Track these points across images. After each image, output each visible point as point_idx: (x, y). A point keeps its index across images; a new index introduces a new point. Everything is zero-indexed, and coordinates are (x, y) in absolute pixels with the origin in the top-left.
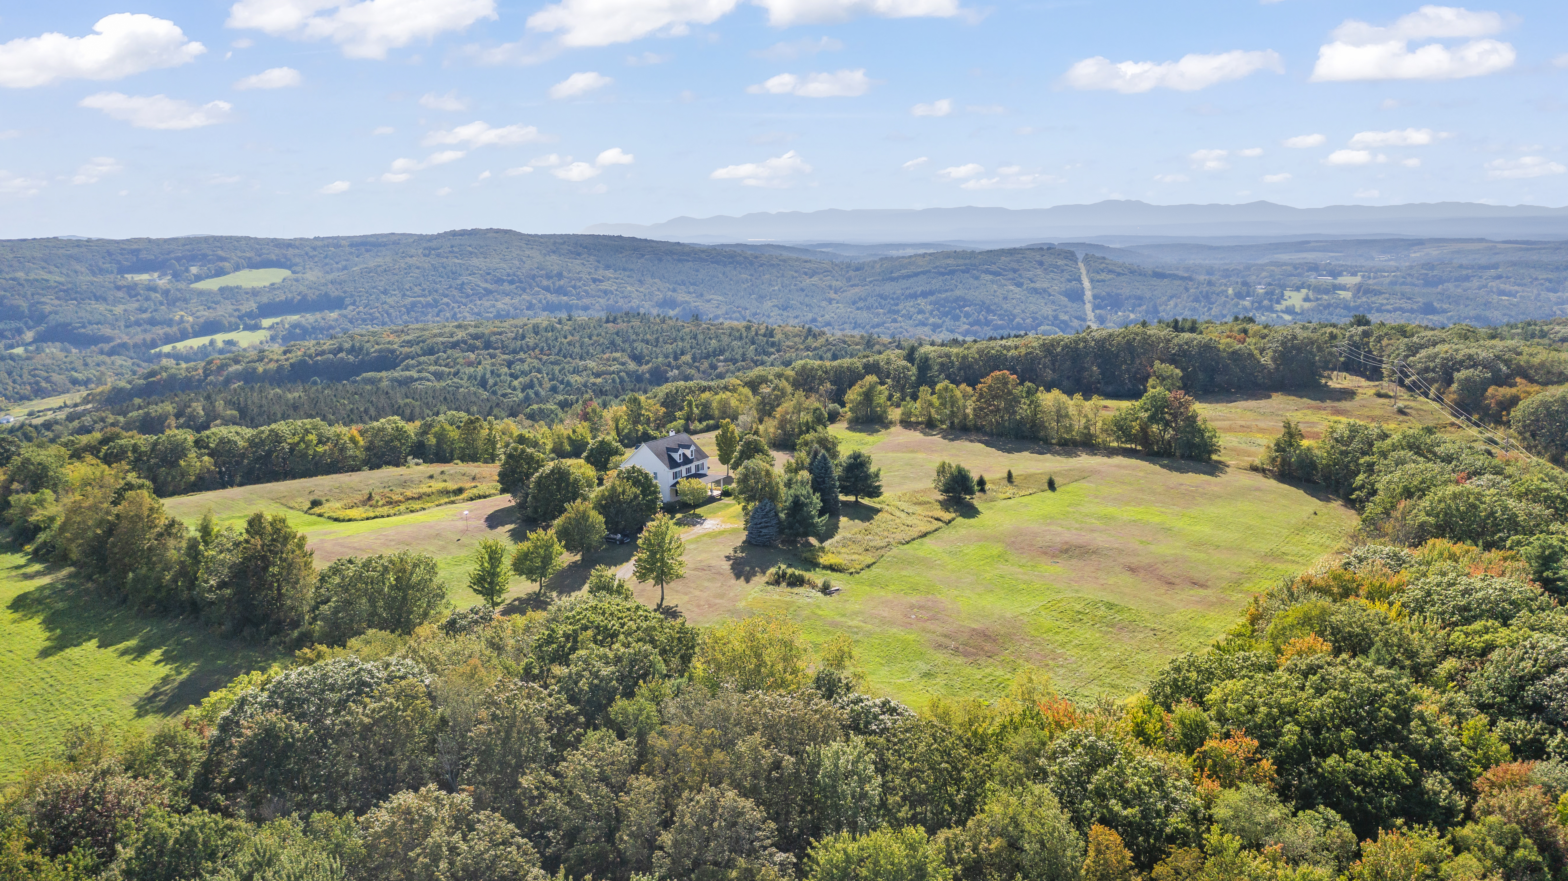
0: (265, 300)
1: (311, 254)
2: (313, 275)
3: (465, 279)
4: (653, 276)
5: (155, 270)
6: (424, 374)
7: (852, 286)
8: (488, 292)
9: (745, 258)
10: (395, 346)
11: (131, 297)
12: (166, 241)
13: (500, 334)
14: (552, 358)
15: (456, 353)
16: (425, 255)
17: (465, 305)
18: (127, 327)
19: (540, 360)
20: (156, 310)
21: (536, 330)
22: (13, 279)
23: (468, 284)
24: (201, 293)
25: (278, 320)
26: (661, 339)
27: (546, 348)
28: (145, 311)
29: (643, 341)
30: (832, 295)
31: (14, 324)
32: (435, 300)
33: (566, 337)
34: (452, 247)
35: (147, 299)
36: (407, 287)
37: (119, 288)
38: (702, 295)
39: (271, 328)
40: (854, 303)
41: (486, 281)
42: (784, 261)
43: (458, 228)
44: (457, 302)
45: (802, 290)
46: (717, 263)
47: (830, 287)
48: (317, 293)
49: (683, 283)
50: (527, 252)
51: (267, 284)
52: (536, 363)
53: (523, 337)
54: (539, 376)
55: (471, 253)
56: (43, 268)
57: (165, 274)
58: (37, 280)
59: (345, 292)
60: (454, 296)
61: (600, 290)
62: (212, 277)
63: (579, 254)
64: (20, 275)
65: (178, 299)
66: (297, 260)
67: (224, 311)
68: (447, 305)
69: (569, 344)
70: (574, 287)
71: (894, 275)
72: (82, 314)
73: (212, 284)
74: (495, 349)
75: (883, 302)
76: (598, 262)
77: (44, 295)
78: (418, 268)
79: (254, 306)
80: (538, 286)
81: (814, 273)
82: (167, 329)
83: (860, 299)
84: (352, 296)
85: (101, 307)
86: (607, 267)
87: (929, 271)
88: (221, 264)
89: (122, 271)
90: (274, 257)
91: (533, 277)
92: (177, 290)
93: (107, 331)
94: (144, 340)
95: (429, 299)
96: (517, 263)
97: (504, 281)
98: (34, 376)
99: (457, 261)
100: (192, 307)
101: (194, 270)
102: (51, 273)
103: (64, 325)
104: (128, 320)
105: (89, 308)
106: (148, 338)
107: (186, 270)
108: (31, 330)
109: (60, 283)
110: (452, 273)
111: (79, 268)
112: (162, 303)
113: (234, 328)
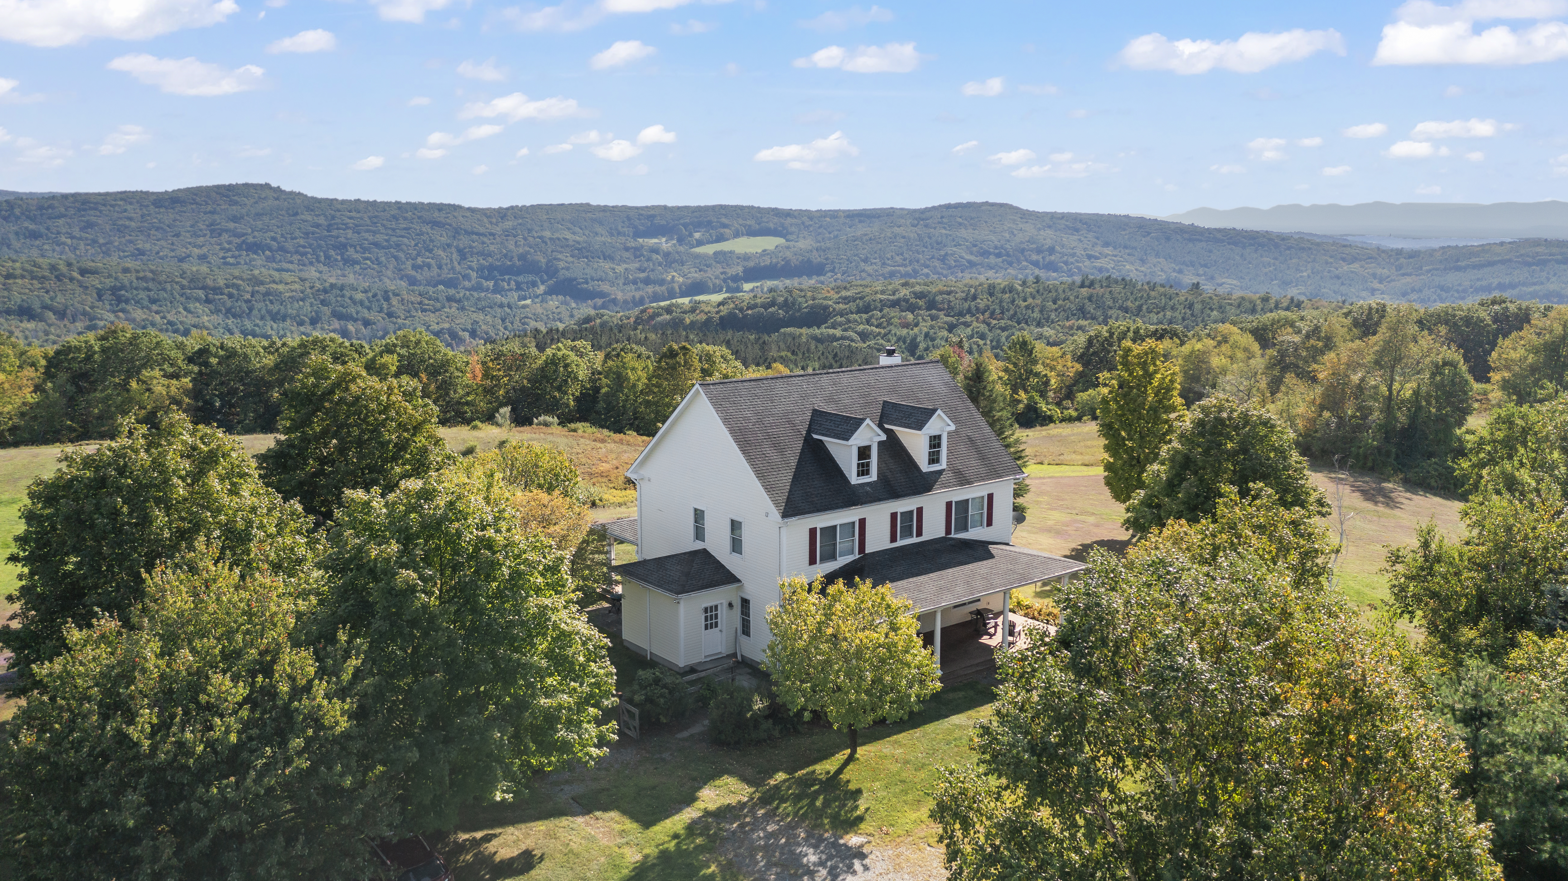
0: (751, 264)
1: (807, 223)
2: (805, 243)
3: (949, 250)
4: (1157, 255)
5: (664, 236)
6: (850, 333)
7: (1403, 275)
8: (972, 264)
9: (1270, 239)
10: (830, 303)
11: (636, 257)
12: (679, 208)
13: (949, 293)
14: (1003, 323)
15: (894, 313)
16: (913, 226)
18: (624, 284)
19: (988, 324)
20: (653, 270)
21: (991, 291)
22: (540, 237)
23: (952, 255)
24: (698, 256)
25: (758, 284)
26: (1145, 307)
27: (998, 311)
28: (644, 271)
29: (1120, 308)
30: (1376, 285)
31: (531, 278)
32: (914, 270)
33: (1025, 300)
34: (942, 217)
35: (649, 260)
36: (889, 256)
37: (627, 249)
38: (1212, 278)
39: (752, 290)
40: (1404, 294)
41: (971, 253)
42: (1318, 244)
43: (953, 201)
44: (939, 274)
45: (1338, 277)
46: (1236, 244)
47: (1374, 276)
48: (801, 258)
49: (1192, 264)
50: (1021, 226)
51: (759, 251)
52: (983, 328)
53: (974, 298)
54: (981, 342)
55: (960, 224)
56: (569, 229)
57: (672, 239)
58: (559, 239)
59: (827, 259)
60: (935, 267)
61: (1095, 267)
62: (712, 243)
63: (1077, 230)
64: (547, 234)
65: (675, 261)
66: (793, 229)
67: (712, 274)
69: (1027, 307)
70: (1066, 263)
71: (1463, 264)
72: (588, 271)
73: (709, 249)
74: (940, 310)
75: (1444, 295)
76: (1098, 238)
77: (561, 252)
78: (904, 237)
79: (740, 269)
80: (1026, 260)
81: (1355, 259)
82: (658, 288)
83: (1413, 290)
84: (833, 262)
85: (607, 265)
86: (1106, 244)
87: (1510, 260)
88: (722, 230)
89: (637, 234)
90: (772, 225)
91: (1023, 251)
92: (677, 252)
93: (605, 287)
94: (634, 297)
95: (909, 269)
96: (1007, 235)
97: (990, 253)
98: (523, 324)
99: (944, 231)
100: (685, 269)
101: (697, 235)
102: (574, 233)
103: (571, 280)
104: (626, 278)
105: (595, 266)
106: (638, 295)
107: (691, 235)
108: (543, 283)
109: (578, 243)
110: (938, 243)
111: (599, 229)
112: (660, 264)
113: (717, 290)
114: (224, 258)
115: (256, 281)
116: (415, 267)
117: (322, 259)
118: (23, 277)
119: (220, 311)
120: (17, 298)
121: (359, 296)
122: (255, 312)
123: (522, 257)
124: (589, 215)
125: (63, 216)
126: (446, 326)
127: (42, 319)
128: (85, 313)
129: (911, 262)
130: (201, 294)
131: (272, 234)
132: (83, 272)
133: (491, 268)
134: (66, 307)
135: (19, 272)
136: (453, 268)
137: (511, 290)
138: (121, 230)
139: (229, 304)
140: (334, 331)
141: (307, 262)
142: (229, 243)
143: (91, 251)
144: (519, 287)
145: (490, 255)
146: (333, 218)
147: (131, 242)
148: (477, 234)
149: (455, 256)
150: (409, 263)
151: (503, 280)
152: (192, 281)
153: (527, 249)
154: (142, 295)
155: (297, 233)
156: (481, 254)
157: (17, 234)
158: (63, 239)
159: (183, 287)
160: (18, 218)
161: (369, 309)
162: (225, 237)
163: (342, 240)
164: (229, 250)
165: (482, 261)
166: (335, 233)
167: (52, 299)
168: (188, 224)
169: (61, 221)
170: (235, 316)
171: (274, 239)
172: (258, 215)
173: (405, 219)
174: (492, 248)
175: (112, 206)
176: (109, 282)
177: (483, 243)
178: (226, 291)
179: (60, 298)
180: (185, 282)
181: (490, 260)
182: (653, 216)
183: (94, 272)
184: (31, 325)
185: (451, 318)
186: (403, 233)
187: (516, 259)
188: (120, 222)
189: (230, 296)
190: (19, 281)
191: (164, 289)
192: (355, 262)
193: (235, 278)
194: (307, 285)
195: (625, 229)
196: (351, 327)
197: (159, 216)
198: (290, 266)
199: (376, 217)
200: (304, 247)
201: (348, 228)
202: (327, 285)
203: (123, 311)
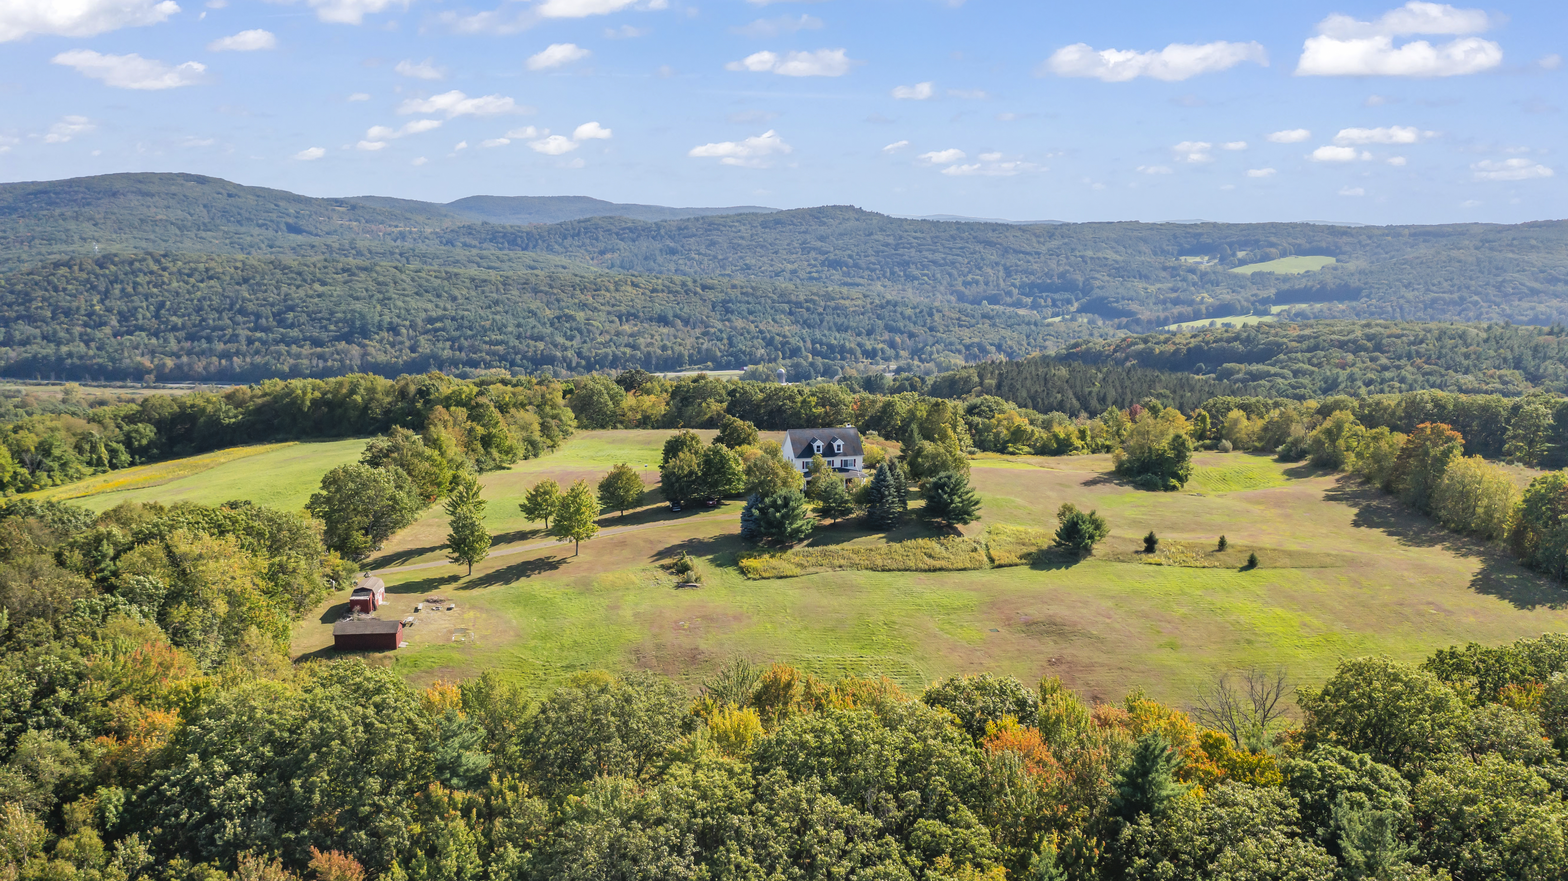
0: (1287, 286)
1: (1364, 243)
2: (1353, 265)
3: (1510, 276)
5: (1206, 255)
6: (1286, 372)
8: (1534, 292)
11: (1172, 277)
12: (1229, 226)
15: (1336, 353)
17: (1498, 305)
18: (1152, 304)
20: (1185, 291)
22: (1081, 257)
23: (1511, 281)
24: (1236, 276)
25: (1289, 307)
28: (1176, 291)
31: (1067, 295)
35: (1184, 279)
36: (1436, 281)
37: (1165, 269)
39: (1278, 315)
41: (1536, 280)
43: (1541, 219)
44: (1490, 301)
48: (1338, 281)
51: (1302, 271)
55: (1533, 247)
56: (1112, 248)
57: (1215, 258)
58: (1100, 258)
59: (1368, 283)
62: (1256, 262)
64: (1089, 253)
65: (1210, 281)
66: (1347, 248)
67: (1241, 297)
68: (1476, 303)
72: (1121, 290)
73: (1247, 270)
77: (1098, 272)
78: (1459, 261)
79: (1274, 291)
82: (1184, 309)
84: (1373, 287)
85: (1140, 285)
88: (1268, 250)
89: (1180, 253)
90: (1324, 244)
92: (1215, 272)
93: (1134, 307)
94: (1160, 317)
97: (1559, 280)
99: (1511, 255)
100: (1218, 290)
101: (1241, 254)
102: (1116, 252)
103: (1102, 299)
104: (1157, 297)
105: (1129, 285)
106: (1162, 315)
107: (1234, 255)
108: (1077, 300)
109: (1116, 262)
110: (1497, 269)
111: (1143, 248)
112: (1194, 284)
113: (1244, 312)
114: (810, 273)
115: (829, 297)
116: (966, 284)
117: (888, 274)
118: (663, 291)
119: (798, 322)
120: (658, 308)
121: (909, 312)
122: (825, 323)
123: (1062, 276)
124: (1136, 233)
125: (694, 235)
126: (976, 340)
127: (673, 326)
128: (702, 322)
129: (1459, 289)
130: (786, 307)
131: (849, 252)
132: (704, 287)
133: (1032, 286)
134: (690, 317)
135: (660, 287)
136: (998, 285)
137: (1047, 306)
138: (735, 247)
139: (806, 315)
140: (883, 342)
141: (875, 277)
142: (815, 259)
143: (712, 265)
144: (1054, 305)
145: (1032, 273)
146: (901, 238)
147: (741, 258)
148: (1023, 253)
149: (1002, 274)
150: (960, 280)
151: (1041, 297)
152: (781, 296)
153: (1068, 268)
154: (744, 307)
155: (870, 252)
156: (1026, 272)
157: (661, 250)
158: (693, 255)
159: (774, 301)
160: (662, 237)
161: (915, 323)
162: (813, 254)
163: (906, 258)
164: (815, 266)
165: (1025, 279)
166: (901, 251)
167: (681, 309)
168: (785, 243)
169: (692, 240)
170: (809, 327)
171: (850, 256)
172: (841, 235)
173: (962, 239)
174: (1035, 266)
175: (731, 227)
176: (721, 296)
177: (1029, 262)
178: (805, 305)
179: (686, 309)
180: (775, 297)
181: (1032, 278)
182: (1200, 235)
183: (711, 288)
184: (665, 330)
185: (984, 334)
186: (958, 252)
187: (1055, 279)
188: (735, 241)
189: (808, 309)
190: (660, 295)
191: (760, 303)
192: (915, 278)
193: (813, 294)
194: (869, 300)
195: (1170, 248)
196: (898, 339)
197: (764, 236)
198: (861, 281)
199: (937, 237)
200: (874, 264)
201: (912, 247)
202: (884, 301)
203: (729, 320)
